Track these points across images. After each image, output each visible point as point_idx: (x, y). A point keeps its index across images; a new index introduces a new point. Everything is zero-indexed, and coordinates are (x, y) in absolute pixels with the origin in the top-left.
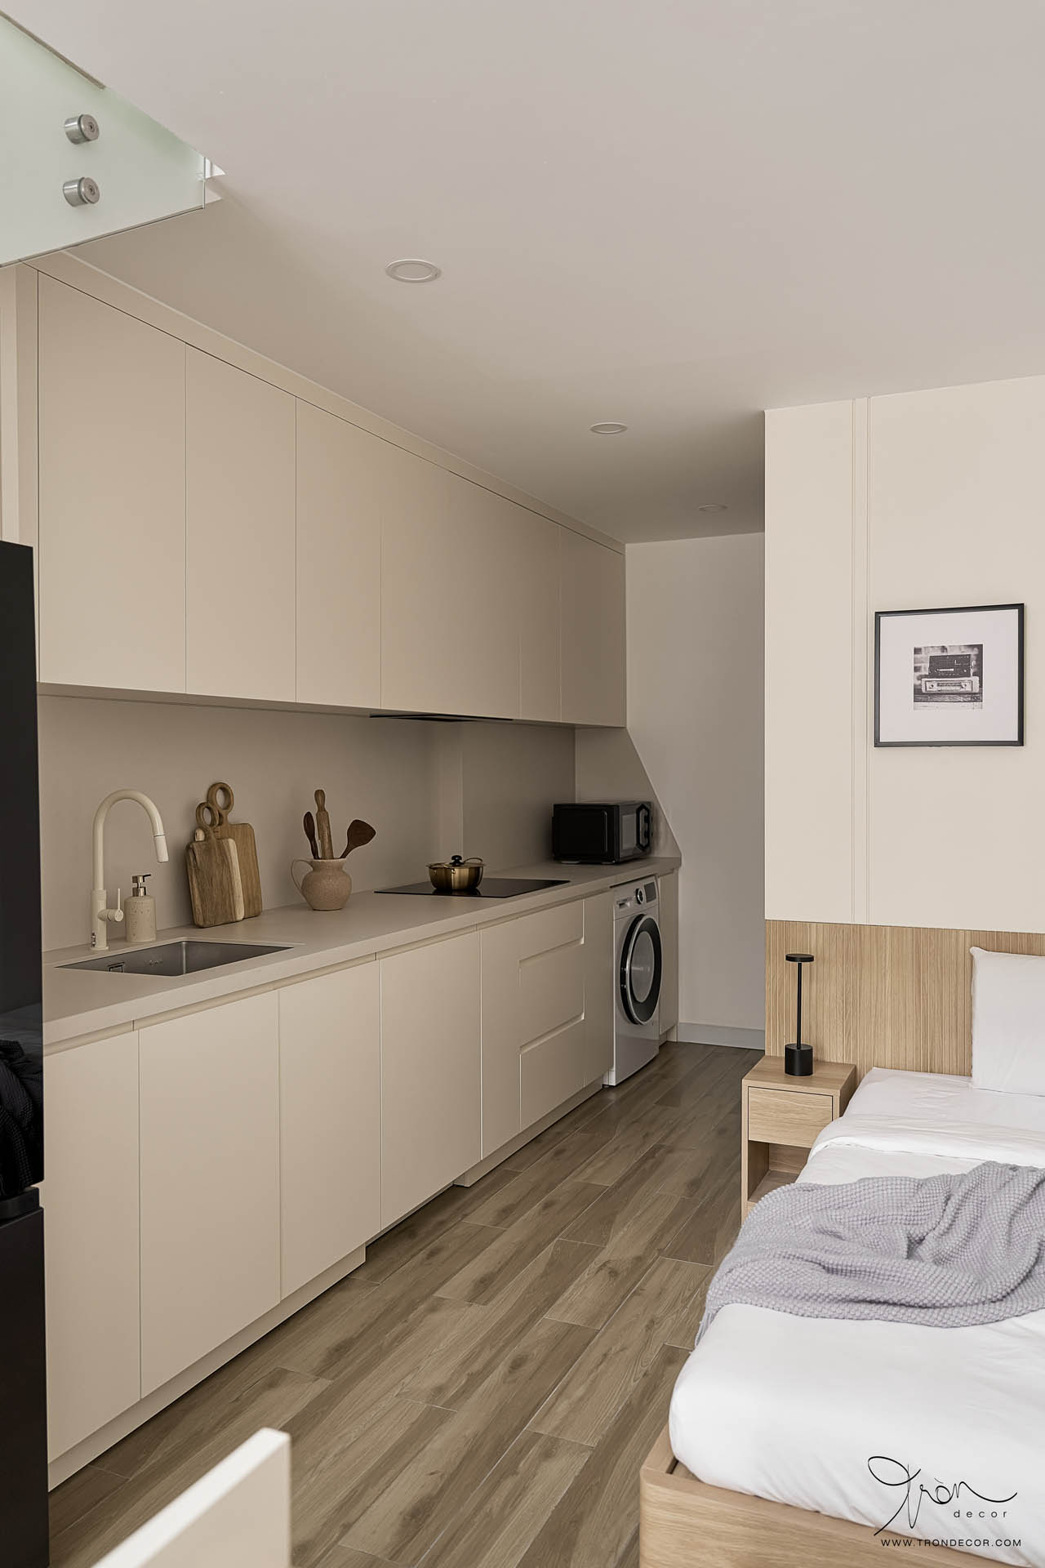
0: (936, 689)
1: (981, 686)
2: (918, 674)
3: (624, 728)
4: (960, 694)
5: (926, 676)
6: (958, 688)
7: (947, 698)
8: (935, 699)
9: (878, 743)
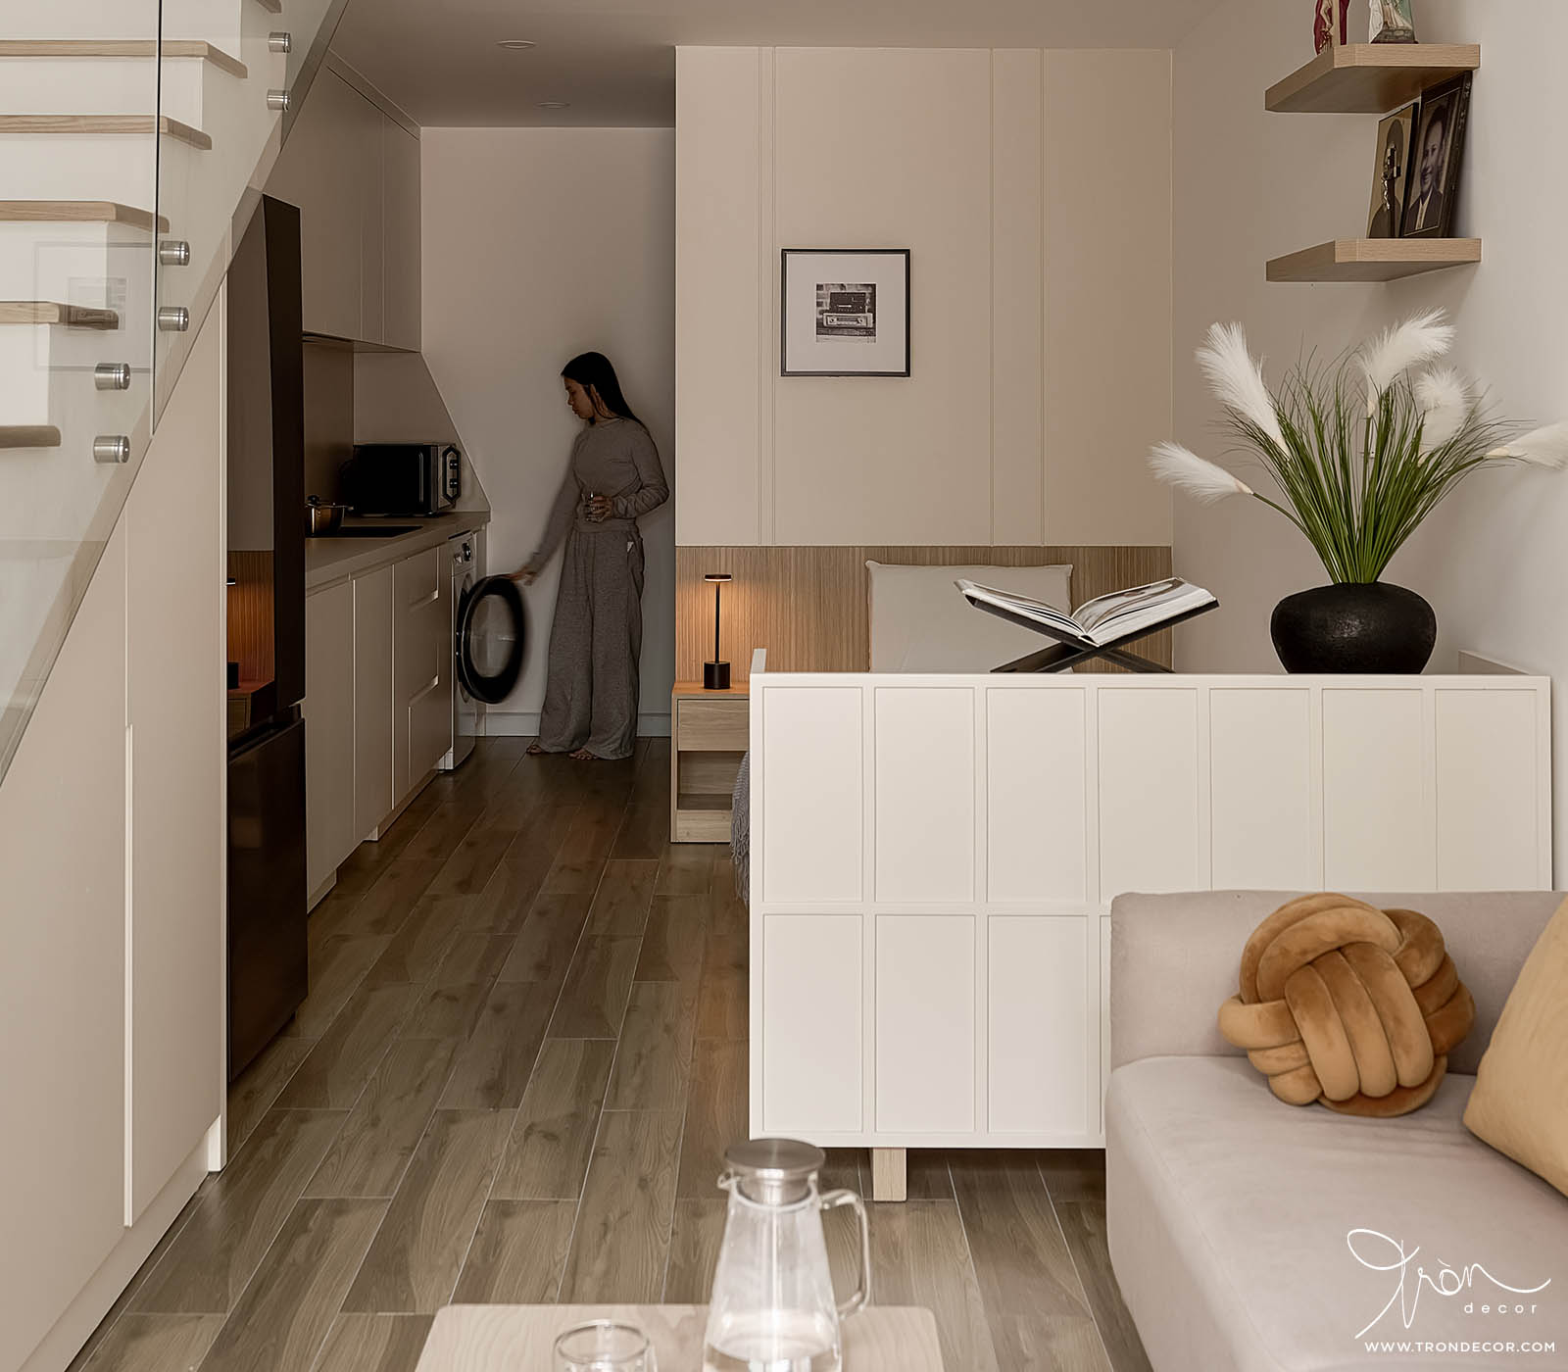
0: (836, 323)
1: (874, 322)
2: (820, 308)
4: (856, 328)
5: (827, 311)
6: (855, 323)
7: (845, 332)
8: (834, 332)
9: (784, 373)
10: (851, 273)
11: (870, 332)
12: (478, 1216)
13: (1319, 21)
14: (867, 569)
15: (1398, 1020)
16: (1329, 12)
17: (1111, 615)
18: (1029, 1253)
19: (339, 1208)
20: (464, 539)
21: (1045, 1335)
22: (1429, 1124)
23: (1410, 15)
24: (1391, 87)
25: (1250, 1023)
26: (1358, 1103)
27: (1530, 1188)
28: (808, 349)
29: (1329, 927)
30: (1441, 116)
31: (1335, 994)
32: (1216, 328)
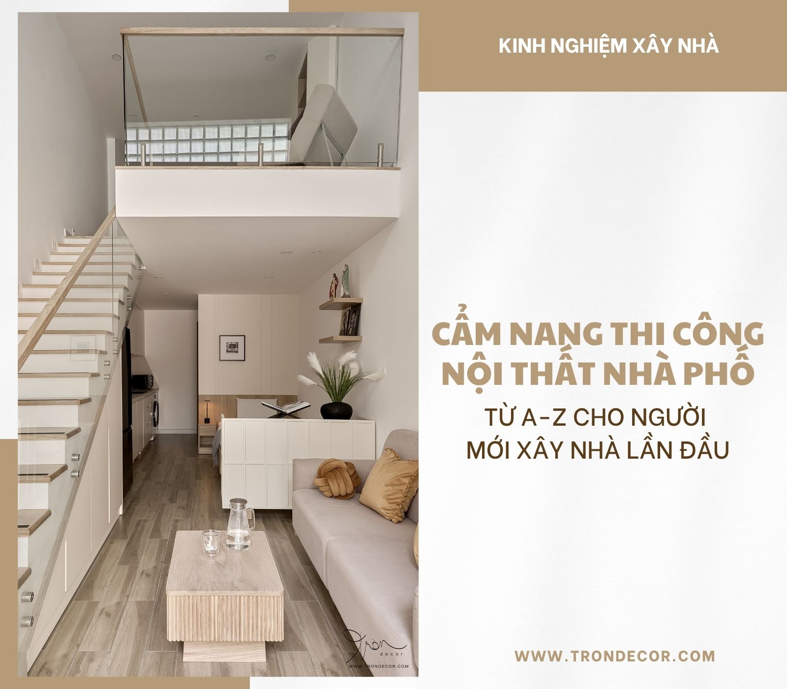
1: (238, 350)
5: (229, 348)
6: (234, 350)
7: (232, 352)
8: (230, 352)
9: (220, 360)
10: (233, 340)
11: (237, 352)
12: (172, 522)
13: (330, 292)
14: (237, 399)
15: (347, 482)
16: (333, 291)
17: (290, 408)
18: (276, 528)
19: (146, 521)
20: (155, 394)
21: (280, 543)
22: (353, 501)
23: (349, 292)
24: (345, 306)
25: (319, 482)
26: (339, 497)
27: (371, 512)
28: (225, 355)
29: (334, 464)
30: (355, 312)
31: (336, 477)
32: (310, 353)
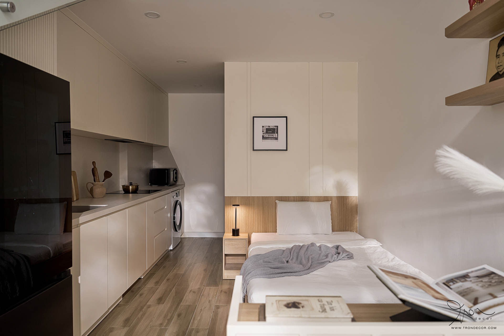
0: (267, 136)
2: (263, 132)
3: (168, 147)
4: (273, 138)
5: (265, 133)
6: (272, 136)
7: (270, 139)
9: (253, 150)
10: (271, 123)
11: (276, 139)
14: (276, 203)
28: (260, 143)
